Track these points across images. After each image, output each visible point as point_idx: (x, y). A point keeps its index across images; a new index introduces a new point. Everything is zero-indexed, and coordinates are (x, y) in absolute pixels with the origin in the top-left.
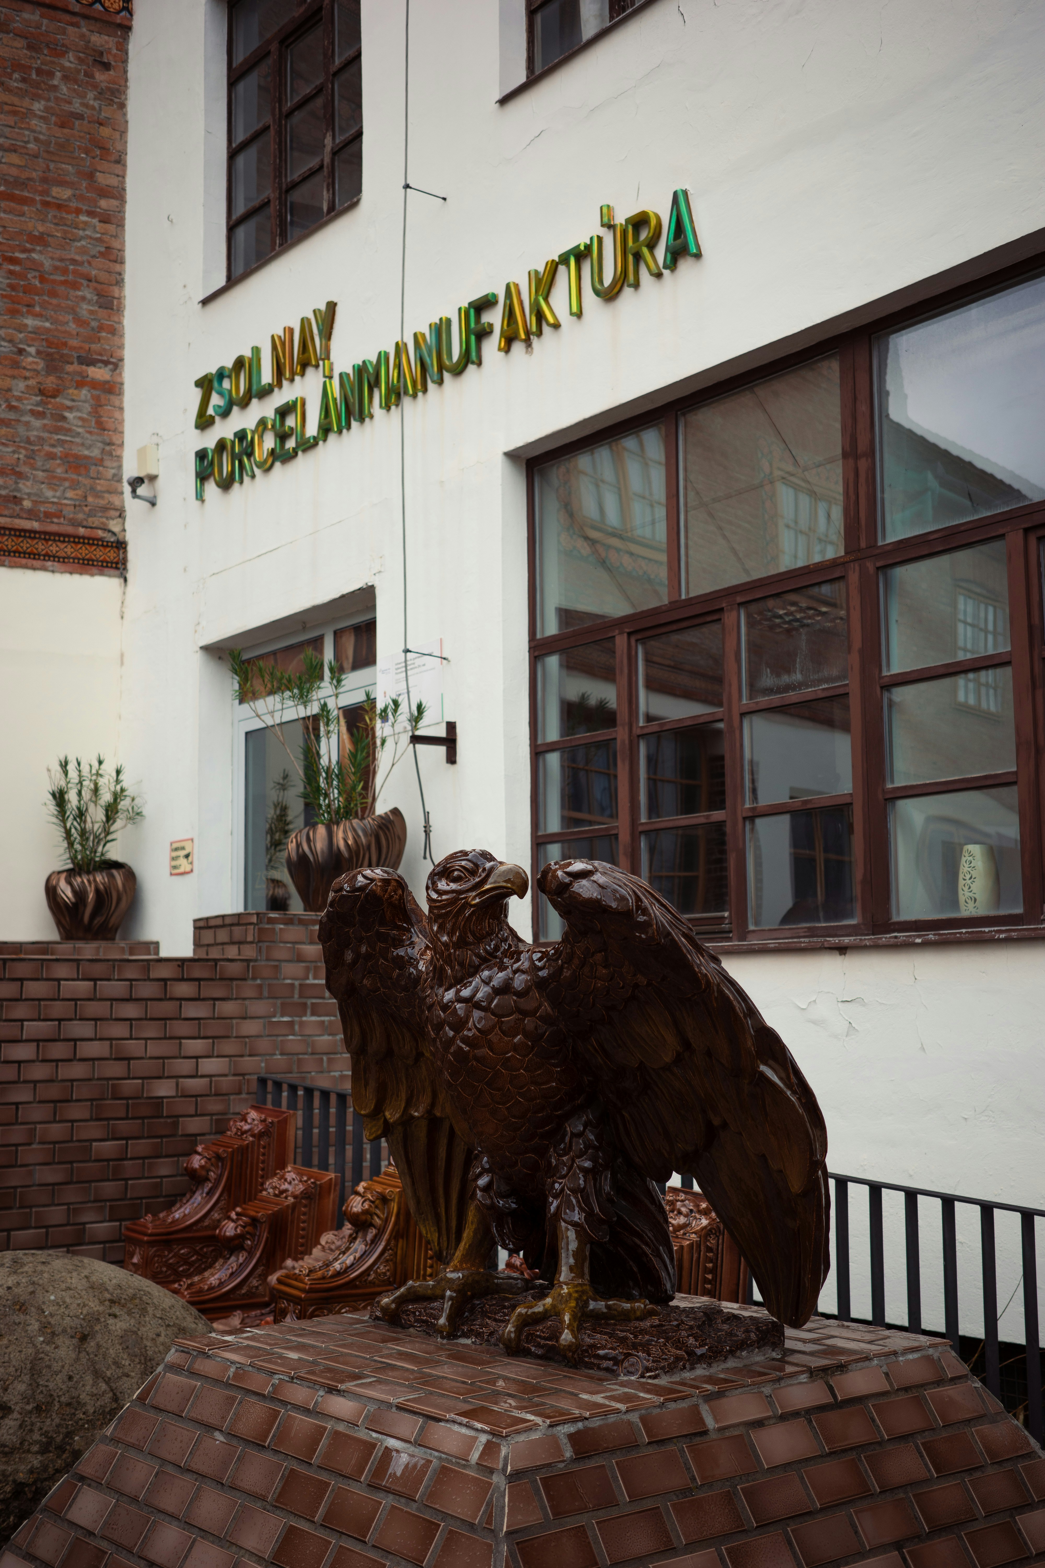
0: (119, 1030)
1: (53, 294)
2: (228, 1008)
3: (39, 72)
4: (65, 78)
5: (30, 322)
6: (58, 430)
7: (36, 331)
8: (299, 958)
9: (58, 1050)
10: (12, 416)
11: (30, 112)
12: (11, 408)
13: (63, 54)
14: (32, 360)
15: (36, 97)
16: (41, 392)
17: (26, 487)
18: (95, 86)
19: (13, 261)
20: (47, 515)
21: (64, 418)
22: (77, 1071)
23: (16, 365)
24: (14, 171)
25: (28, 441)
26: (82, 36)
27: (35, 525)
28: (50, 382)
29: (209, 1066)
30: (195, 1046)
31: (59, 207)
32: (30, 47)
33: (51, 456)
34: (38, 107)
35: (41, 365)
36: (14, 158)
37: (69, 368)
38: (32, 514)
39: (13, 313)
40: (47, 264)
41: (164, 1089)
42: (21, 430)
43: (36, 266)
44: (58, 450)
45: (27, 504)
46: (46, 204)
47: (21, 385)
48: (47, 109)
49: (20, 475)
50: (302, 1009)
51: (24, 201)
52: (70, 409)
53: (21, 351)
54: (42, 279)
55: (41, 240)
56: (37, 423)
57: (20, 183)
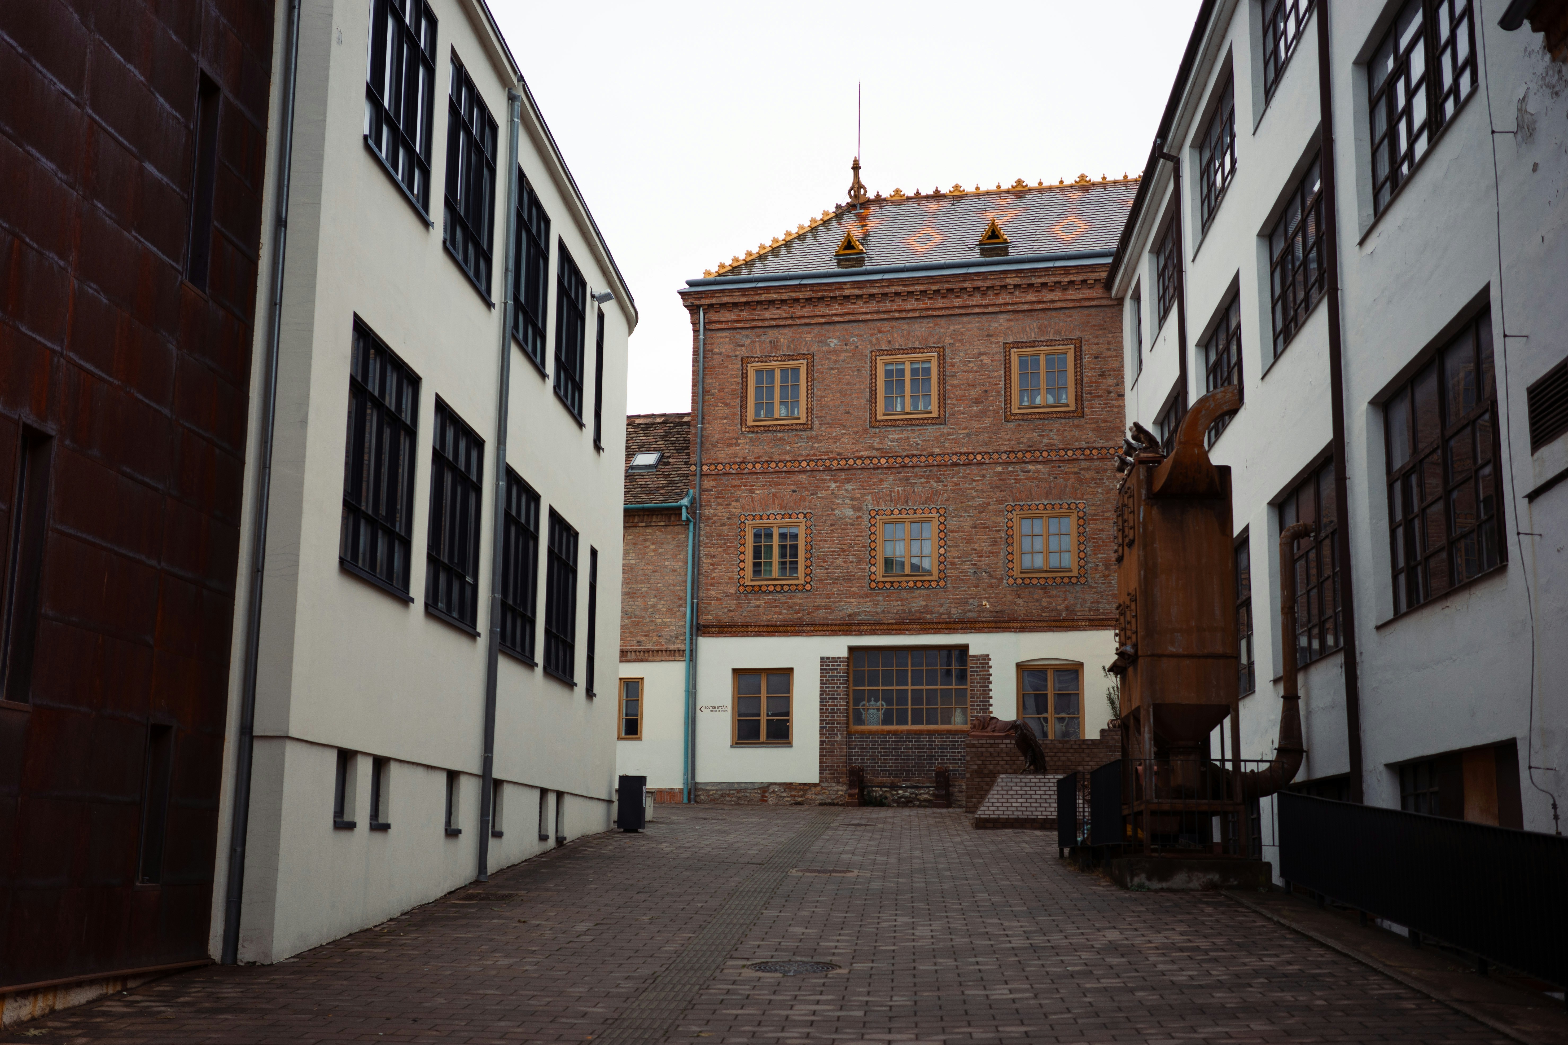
0: (1070, 755)
1: (1106, 546)
2: (1095, 751)
3: (1100, 479)
4: (1107, 479)
5: (1100, 556)
6: (1110, 587)
7: (1102, 558)
8: (1113, 739)
9: (1055, 759)
10: (1096, 585)
11: (1098, 493)
12: (1095, 583)
13: (1106, 472)
14: (1101, 567)
15: (1099, 487)
16: (1104, 576)
17: (1101, 606)
18: (1116, 479)
19: (1094, 538)
20: (1108, 613)
21: (1111, 583)
22: (1060, 763)
23: (1096, 569)
24: (1094, 512)
25: (1101, 592)
26: (1112, 465)
27: (1104, 617)
28: (1107, 573)
29: (1091, 763)
30: (1088, 759)
31: (1107, 519)
32: (1097, 473)
33: (1108, 595)
34: (1100, 490)
35: (1103, 568)
36: (1093, 508)
37: (1112, 567)
38: (1103, 614)
39: (1095, 554)
40: (1104, 537)
41: (1080, 768)
42: (1099, 589)
43: (1101, 538)
44: (1110, 593)
45: (1101, 611)
46: (1103, 519)
47: (1098, 575)
48: (1102, 490)
49: (1099, 602)
50: (1115, 751)
51: (1097, 520)
52: (1113, 580)
53: (1097, 565)
54: (1103, 542)
55: (1102, 530)
56: (1103, 586)
57: (1095, 515)
